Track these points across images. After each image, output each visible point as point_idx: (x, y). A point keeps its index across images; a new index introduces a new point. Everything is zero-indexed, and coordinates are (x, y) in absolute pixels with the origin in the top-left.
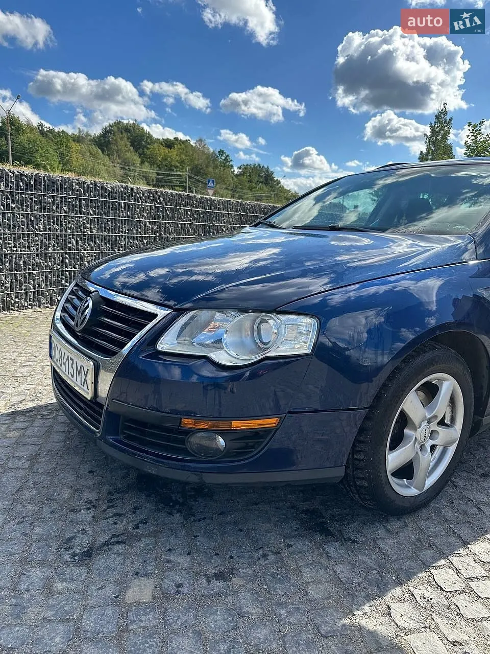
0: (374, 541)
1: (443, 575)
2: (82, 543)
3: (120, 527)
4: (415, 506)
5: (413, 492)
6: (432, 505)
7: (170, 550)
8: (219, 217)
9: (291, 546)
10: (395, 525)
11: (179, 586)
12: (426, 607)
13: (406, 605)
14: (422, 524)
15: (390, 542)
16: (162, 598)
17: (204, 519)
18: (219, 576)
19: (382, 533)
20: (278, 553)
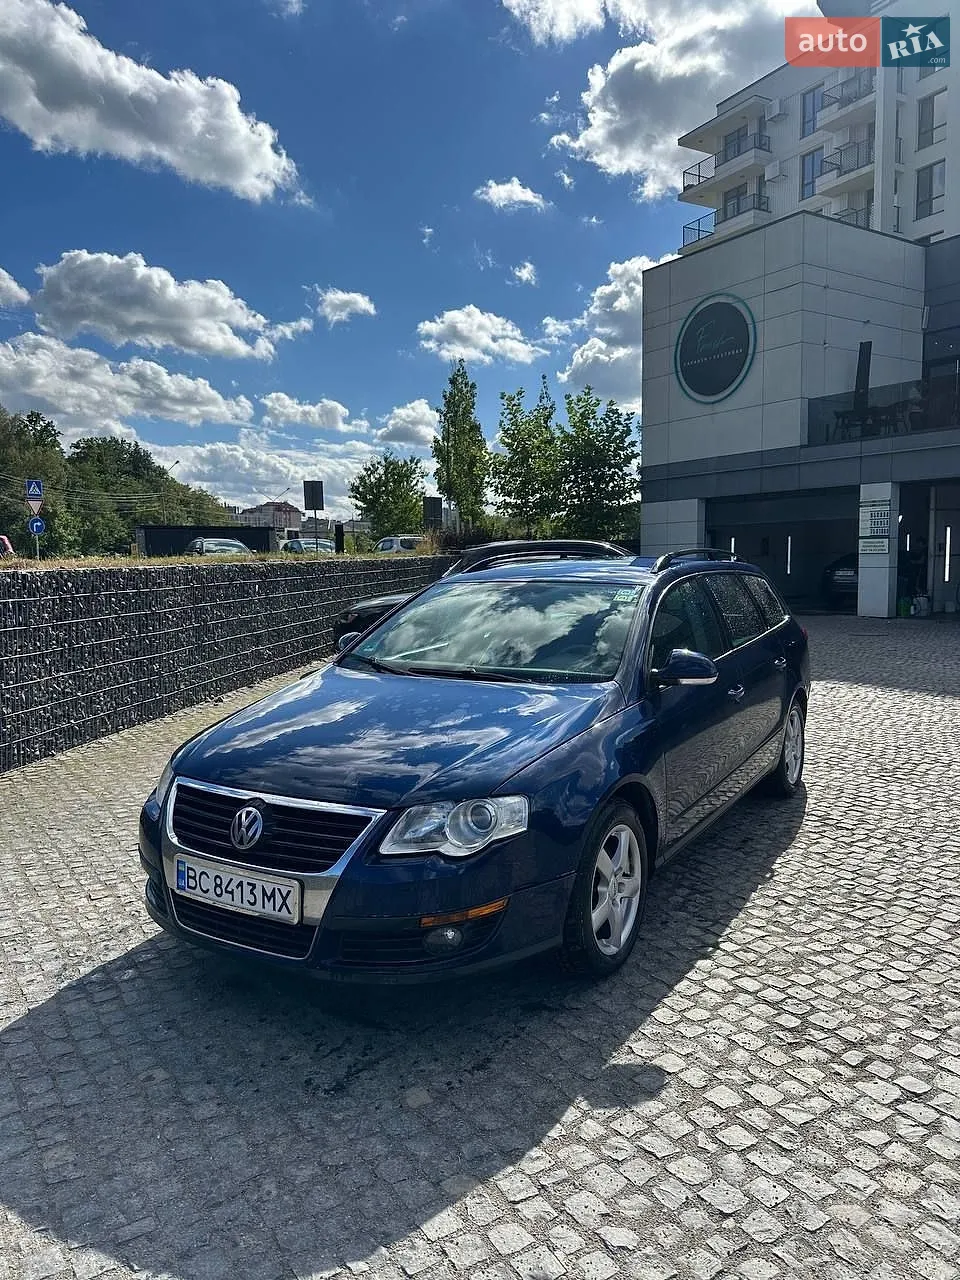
0: (594, 1004)
1: (660, 1014)
2: (324, 1081)
3: (349, 1059)
4: (617, 964)
5: (612, 950)
6: (629, 961)
7: (415, 1062)
8: (159, 599)
9: (524, 1028)
10: (605, 987)
11: (449, 1084)
12: (656, 1038)
13: (642, 1042)
14: (627, 980)
15: (607, 1001)
16: (441, 1098)
17: (427, 1029)
18: (480, 1067)
19: (596, 997)
20: (516, 1036)
